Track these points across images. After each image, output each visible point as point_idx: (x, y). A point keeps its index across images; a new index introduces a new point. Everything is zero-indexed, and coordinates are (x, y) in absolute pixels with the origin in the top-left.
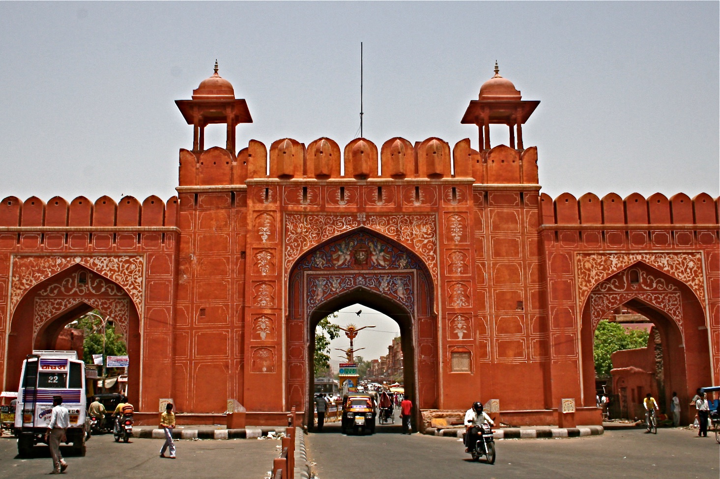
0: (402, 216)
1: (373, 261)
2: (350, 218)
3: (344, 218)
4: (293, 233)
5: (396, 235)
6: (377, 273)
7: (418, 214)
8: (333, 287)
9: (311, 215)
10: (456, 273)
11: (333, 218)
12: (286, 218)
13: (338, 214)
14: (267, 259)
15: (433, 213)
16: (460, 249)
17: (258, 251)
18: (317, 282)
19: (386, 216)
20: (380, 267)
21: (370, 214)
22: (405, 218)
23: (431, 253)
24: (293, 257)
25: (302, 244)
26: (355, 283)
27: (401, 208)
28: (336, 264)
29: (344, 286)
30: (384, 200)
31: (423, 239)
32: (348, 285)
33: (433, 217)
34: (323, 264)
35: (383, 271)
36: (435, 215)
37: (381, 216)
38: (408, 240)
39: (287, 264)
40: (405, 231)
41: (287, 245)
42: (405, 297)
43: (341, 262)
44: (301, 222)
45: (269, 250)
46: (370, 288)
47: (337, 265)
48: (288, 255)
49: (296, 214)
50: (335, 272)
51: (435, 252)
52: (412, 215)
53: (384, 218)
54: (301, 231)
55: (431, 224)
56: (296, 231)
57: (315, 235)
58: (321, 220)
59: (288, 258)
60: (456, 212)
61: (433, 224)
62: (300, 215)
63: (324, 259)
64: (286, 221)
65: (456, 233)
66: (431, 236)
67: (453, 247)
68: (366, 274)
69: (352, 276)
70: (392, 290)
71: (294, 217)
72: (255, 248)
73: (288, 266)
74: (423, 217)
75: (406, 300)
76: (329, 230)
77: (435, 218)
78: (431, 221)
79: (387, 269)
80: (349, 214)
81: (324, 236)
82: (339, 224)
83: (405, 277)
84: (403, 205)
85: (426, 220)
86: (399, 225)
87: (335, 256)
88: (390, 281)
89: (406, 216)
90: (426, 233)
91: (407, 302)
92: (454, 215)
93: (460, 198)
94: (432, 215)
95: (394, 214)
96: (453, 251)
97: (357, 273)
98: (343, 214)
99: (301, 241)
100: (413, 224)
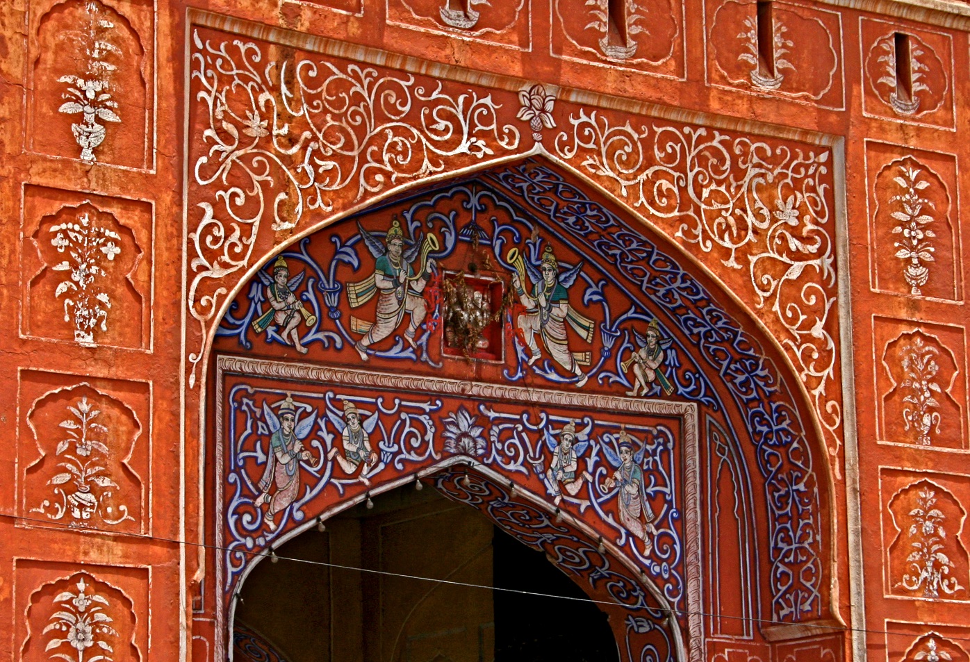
0: (702, 132)
1: (522, 341)
2: (488, 101)
3: (461, 99)
4: (228, 139)
5: (681, 220)
6: (534, 404)
7: (766, 131)
8: (343, 453)
9: (310, 54)
10: (917, 436)
11: (411, 88)
12: (194, 49)
13: (436, 73)
14: (101, 259)
15: (825, 142)
16: (926, 325)
17: (58, 206)
18: (272, 420)
19: (639, 121)
20: (553, 376)
21: (573, 98)
22: (715, 143)
23: (818, 331)
24: (225, 266)
25: (269, 202)
26: (440, 440)
27: (704, 93)
28: (361, 336)
29: (395, 455)
30: (634, 37)
31: (785, 259)
32: (410, 449)
33: (823, 157)
34: (303, 329)
35: (563, 398)
36: (830, 150)
37: (620, 117)
38: (726, 253)
39: (197, 300)
40: (716, 206)
41: (198, 194)
42: (650, 535)
43: (383, 331)
44: (265, 81)
45: (115, 211)
46: (507, 474)
47: (365, 342)
48: (205, 250)
49: (245, 38)
50: (359, 377)
51: (831, 327)
52: (743, 134)
53: (628, 128)
54: (264, 133)
55: (813, 189)
56: (240, 127)
57: (330, 165)
58: (358, 88)
59: (202, 268)
60: (913, 151)
61: (821, 190)
62: (263, 44)
63: (307, 303)
64: (195, 65)
65: (912, 249)
66: (813, 249)
67: (903, 314)
68: (491, 402)
69: (427, 407)
70: (597, 496)
71: (233, 51)
72: (38, 187)
73: (204, 311)
74: (783, 152)
75: (653, 551)
76: (393, 146)
77: (829, 163)
78: (813, 176)
79: (580, 390)
80: (484, 82)
81: (370, 173)
82: (442, 125)
83: (648, 437)
84: (710, 80)
85: (796, 170)
86: (691, 176)
87: (357, 295)
88: (590, 448)
89: (718, 137)
90: (796, 232)
91: (659, 561)
92: (903, 163)
93: (924, 87)
94: (819, 150)
95: (673, 116)
96: (905, 330)
97: (452, 396)
98: (459, 77)
99: (264, 184)
100: (747, 179)
